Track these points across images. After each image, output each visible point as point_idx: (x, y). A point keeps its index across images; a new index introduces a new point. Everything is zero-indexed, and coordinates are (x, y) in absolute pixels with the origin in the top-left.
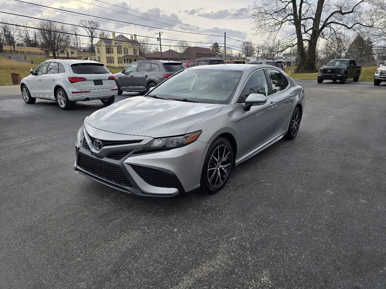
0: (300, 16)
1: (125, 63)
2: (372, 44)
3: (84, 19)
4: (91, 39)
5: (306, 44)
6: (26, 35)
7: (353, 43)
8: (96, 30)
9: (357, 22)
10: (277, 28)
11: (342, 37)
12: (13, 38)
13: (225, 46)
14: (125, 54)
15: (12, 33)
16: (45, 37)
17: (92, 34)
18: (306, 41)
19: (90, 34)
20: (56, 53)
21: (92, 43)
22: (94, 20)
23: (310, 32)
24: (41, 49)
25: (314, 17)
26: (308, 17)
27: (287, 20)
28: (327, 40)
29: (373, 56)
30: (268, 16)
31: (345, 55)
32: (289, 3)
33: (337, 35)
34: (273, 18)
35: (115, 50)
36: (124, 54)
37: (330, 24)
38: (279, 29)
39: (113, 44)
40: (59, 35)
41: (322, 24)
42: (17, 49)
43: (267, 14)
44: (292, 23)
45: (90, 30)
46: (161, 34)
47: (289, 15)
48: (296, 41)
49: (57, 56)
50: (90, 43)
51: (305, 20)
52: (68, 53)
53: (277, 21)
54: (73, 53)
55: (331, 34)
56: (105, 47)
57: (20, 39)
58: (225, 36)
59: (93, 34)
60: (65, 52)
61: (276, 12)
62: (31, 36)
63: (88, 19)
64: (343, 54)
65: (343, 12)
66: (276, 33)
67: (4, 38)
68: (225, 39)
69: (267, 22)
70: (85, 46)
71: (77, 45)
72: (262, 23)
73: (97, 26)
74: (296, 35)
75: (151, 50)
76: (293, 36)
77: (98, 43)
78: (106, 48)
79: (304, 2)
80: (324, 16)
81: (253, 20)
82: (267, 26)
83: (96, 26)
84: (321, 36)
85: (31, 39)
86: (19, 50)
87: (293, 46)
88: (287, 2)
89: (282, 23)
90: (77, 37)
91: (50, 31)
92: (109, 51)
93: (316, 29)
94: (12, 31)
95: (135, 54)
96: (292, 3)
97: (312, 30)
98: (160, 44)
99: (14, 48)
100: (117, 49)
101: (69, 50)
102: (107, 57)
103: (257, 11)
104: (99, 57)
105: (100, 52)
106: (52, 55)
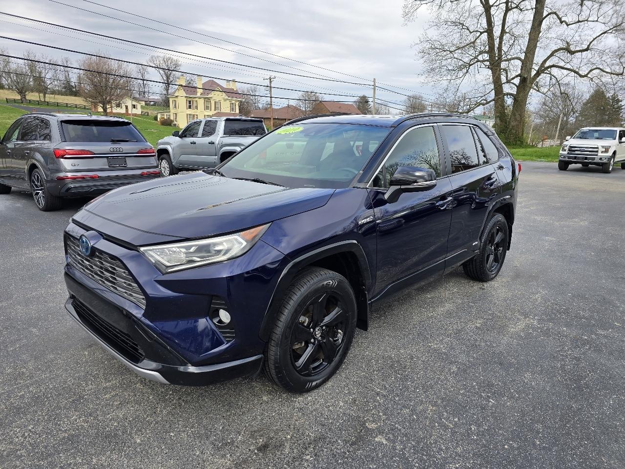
0: (500, 55)
2: (620, 103)
4: (166, 87)
5: (509, 101)
6: (66, 78)
7: (588, 100)
8: (174, 72)
9: (595, 67)
10: (461, 74)
11: (570, 91)
12: (44, 82)
13: (374, 101)
14: (217, 111)
15: (43, 75)
18: (509, 96)
19: (165, 79)
20: (108, 106)
21: (167, 92)
22: (172, 57)
23: (517, 81)
24: (85, 100)
25: (523, 56)
26: (513, 57)
27: (477, 62)
28: (544, 94)
29: (622, 123)
30: (445, 53)
31: (574, 120)
32: (481, 33)
33: (562, 88)
34: (455, 58)
35: (201, 102)
36: (215, 110)
37: (549, 69)
38: (465, 74)
39: (199, 95)
40: (114, 80)
41: (537, 68)
42: (50, 98)
43: (445, 51)
44: (486, 66)
45: (165, 73)
46: (272, 80)
47: (481, 53)
48: (492, 95)
49: (109, 110)
50: (165, 92)
51: (507, 63)
52: (126, 107)
53: (461, 63)
54: (134, 108)
55: (551, 86)
56: (185, 99)
58: (374, 86)
59: (169, 79)
60: (123, 106)
61: (459, 48)
62: (72, 80)
63: (162, 55)
64: (572, 118)
65: (572, 48)
66: (458, 81)
69: (444, 63)
70: (157, 97)
71: (144, 94)
72: (436, 66)
74: (492, 86)
75: (260, 106)
76: (487, 87)
77: (175, 92)
78: (187, 100)
79: (506, 33)
80: (539, 56)
81: (422, 61)
82: (443, 70)
83: (174, 66)
84: (535, 87)
85: (73, 84)
86: (52, 101)
87: (488, 103)
88: (479, 32)
89: (470, 65)
90: (145, 83)
91: (100, 73)
92: (190, 105)
93: (526, 76)
94: (43, 71)
95: (233, 110)
96: (486, 34)
97: (519, 78)
98: (271, 95)
99: (45, 97)
100: (204, 103)
101: (129, 102)
102: (187, 114)
103: (429, 46)
104: (176, 114)
105: (177, 107)
106: (102, 110)
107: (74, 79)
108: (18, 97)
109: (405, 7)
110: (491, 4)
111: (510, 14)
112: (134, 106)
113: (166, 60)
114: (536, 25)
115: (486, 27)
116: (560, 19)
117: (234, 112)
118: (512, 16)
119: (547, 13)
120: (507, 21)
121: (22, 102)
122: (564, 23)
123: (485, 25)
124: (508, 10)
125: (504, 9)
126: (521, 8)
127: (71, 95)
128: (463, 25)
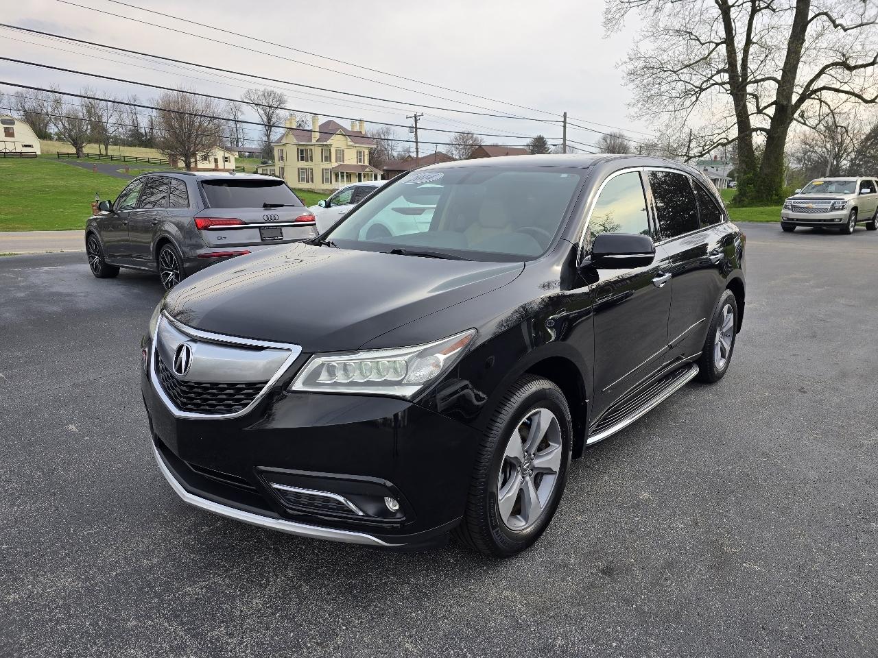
0: (745, 75)
1: (336, 181)
3: (253, 87)
4: (267, 131)
5: (759, 140)
6: (133, 122)
8: (278, 111)
10: (688, 103)
11: (849, 124)
12: (105, 130)
13: (564, 144)
14: (339, 163)
15: (104, 119)
16: (170, 127)
17: (269, 119)
18: (759, 132)
19: (265, 119)
20: (192, 160)
21: (268, 139)
22: (274, 88)
23: (771, 111)
24: (162, 151)
25: (779, 76)
26: (766, 76)
27: (713, 85)
28: (813, 128)
30: (667, 74)
32: (717, 44)
33: (837, 119)
34: (681, 80)
35: (317, 152)
36: (336, 162)
37: (818, 93)
38: (693, 104)
39: (314, 141)
40: (200, 122)
41: (800, 93)
42: (113, 150)
43: (666, 71)
44: (727, 91)
45: (265, 113)
46: (418, 118)
47: (719, 72)
48: (734, 133)
49: (192, 165)
50: (265, 139)
51: (756, 84)
52: (216, 161)
53: (689, 87)
54: (226, 161)
55: (823, 117)
56: (295, 148)
57: (120, 130)
58: (565, 122)
59: (271, 120)
60: (212, 159)
61: (686, 66)
62: (142, 125)
63: (262, 88)
65: (852, 63)
66: (684, 113)
67: (87, 129)
68: (565, 127)
69: (665, 88)
70: (255, 146)
71: (237, 142)
72: (652, 92)
73: (281, 101)
74: (735, 119)
75: (395, 154)
76: (728, 119)
77: (281, 138)
78: (298, 149)
79: (754, 43)
80: (804, 74)
81: (632, 86)
82: (665, 98)
83: (278, 103)
84: (800, 119)
85: (142, 131)
86: (116, 154)
87: (729, 142)
88: (713, 42)
89: (702, 90)
90: (238, 126)
91: (180, 114)
92: (303, 155)
93: (785, 103)
94: (105, 114)
95: (360, 162)
96: (724, 45)
97: (774, 106)
98: (417, 139)
99: (106, 149)
100: (322, 152)
101: (220, 154)
102: (298, 169)
103: (641, 64)
104: (283, 168)
105: (285, 158)
106: (184, 165)
107: (144, 124)
108: (74, 150)
109: (608, 11)
110: (730, 4)
111: (758, 16)
112: (226, 159)
113: (267, 95)
114: (798, 31)
115: (724, 36)
116: (833, 22)
117: (362, 164)
118: (762, 19)
119: (814, 15)
120: (754, 26)
121: (78, 157)
122: (839, 27)
123: (723, 34)
124: (755, 11)
125: (750, 9)
126: (774, 7)
127: (140, 146)
128: (691, 33)
